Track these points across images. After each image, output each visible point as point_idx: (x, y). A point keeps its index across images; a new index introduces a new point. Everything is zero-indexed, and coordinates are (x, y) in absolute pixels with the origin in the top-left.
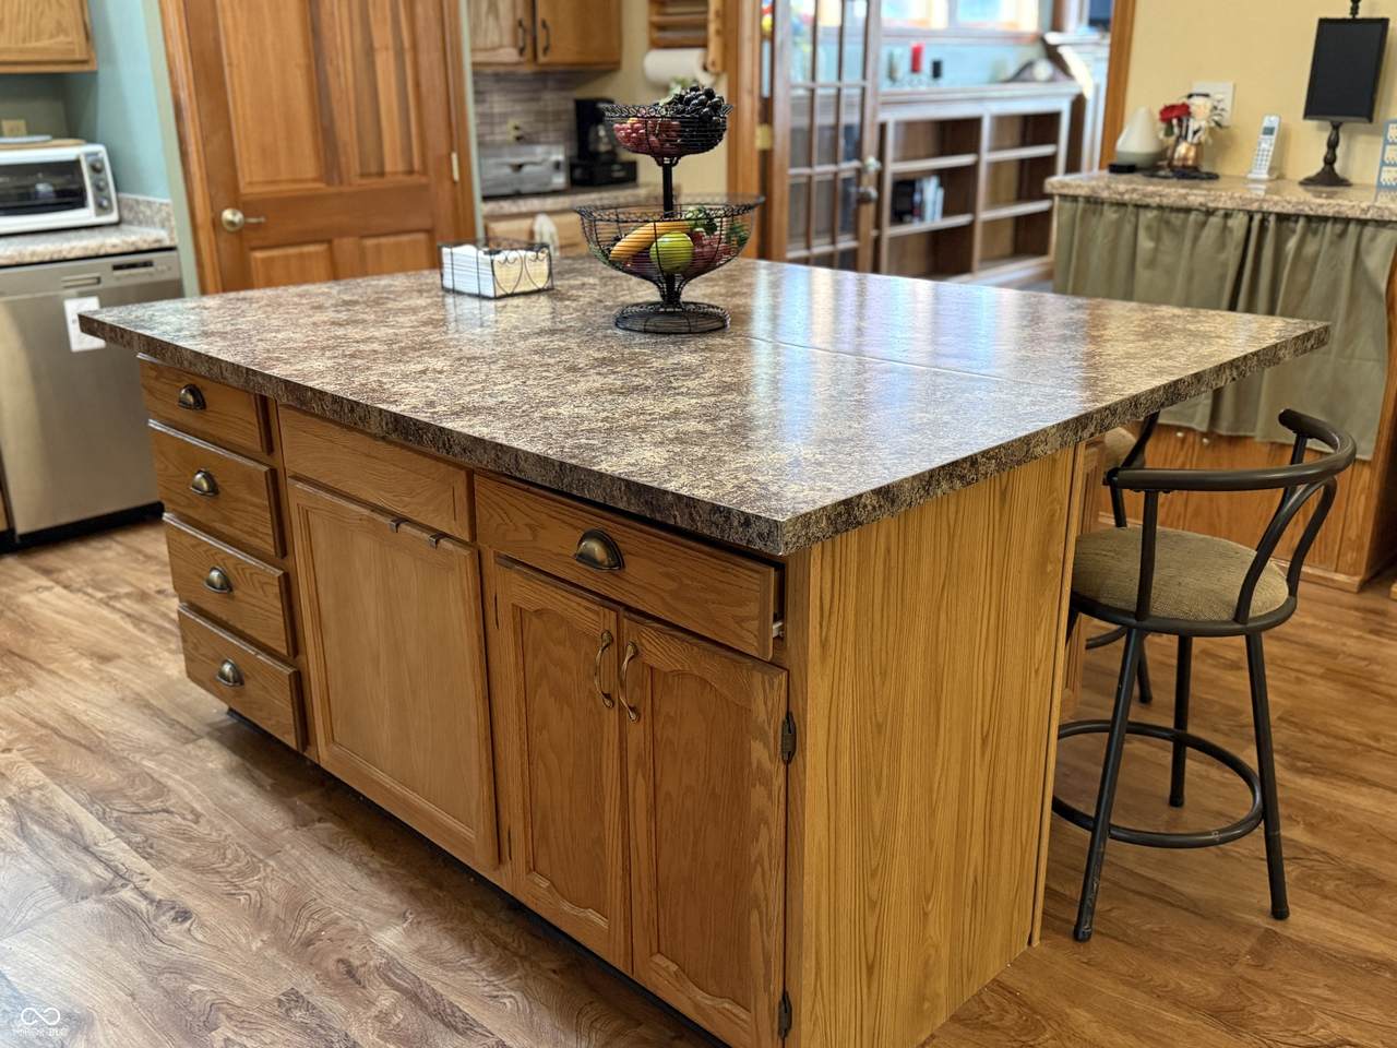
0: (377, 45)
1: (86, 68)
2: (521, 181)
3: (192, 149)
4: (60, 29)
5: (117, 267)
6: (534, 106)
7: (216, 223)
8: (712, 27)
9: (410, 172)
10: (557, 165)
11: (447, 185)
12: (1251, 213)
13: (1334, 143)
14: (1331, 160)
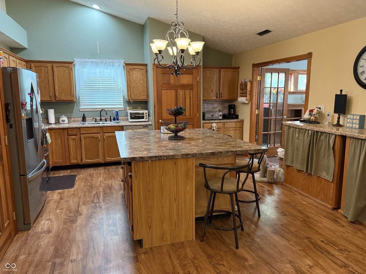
0: (186, 97)
1: (147, 100)
2: (213, 118)
3: (156, 112)
4: (144, 95)
5: (143, 127)
6: (223, 106)
7: (158, 122)
8: (248, 94)
9: (191, 116)
10: (221, 115)
11: (197, 118)
12: (312, 130)
13: (339, 118)
14: (338, 121)
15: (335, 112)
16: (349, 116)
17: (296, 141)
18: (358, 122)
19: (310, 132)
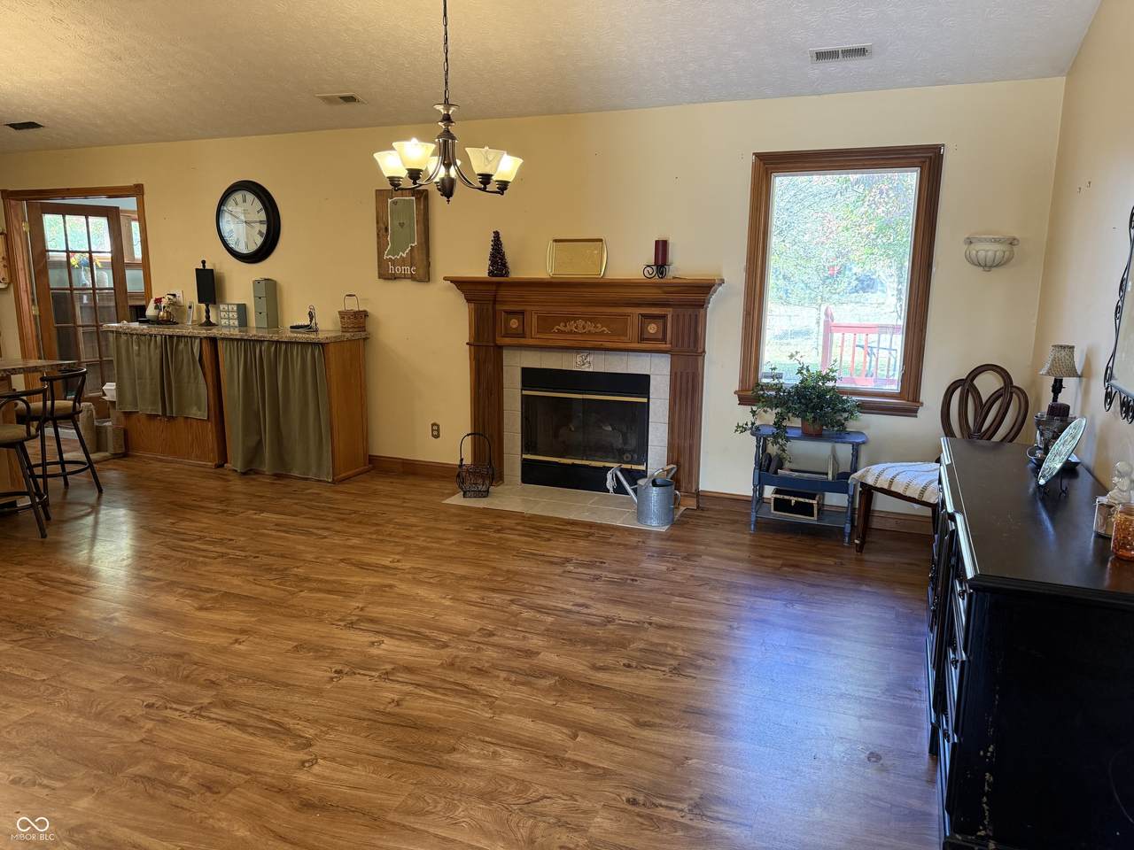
12: (161, 335)
13: (208, 312)
14: (208, 317)
15: (200, 301)
16: (222, 307)
17: (136, 359)
18: (236, 316)
19: (159, 338)
